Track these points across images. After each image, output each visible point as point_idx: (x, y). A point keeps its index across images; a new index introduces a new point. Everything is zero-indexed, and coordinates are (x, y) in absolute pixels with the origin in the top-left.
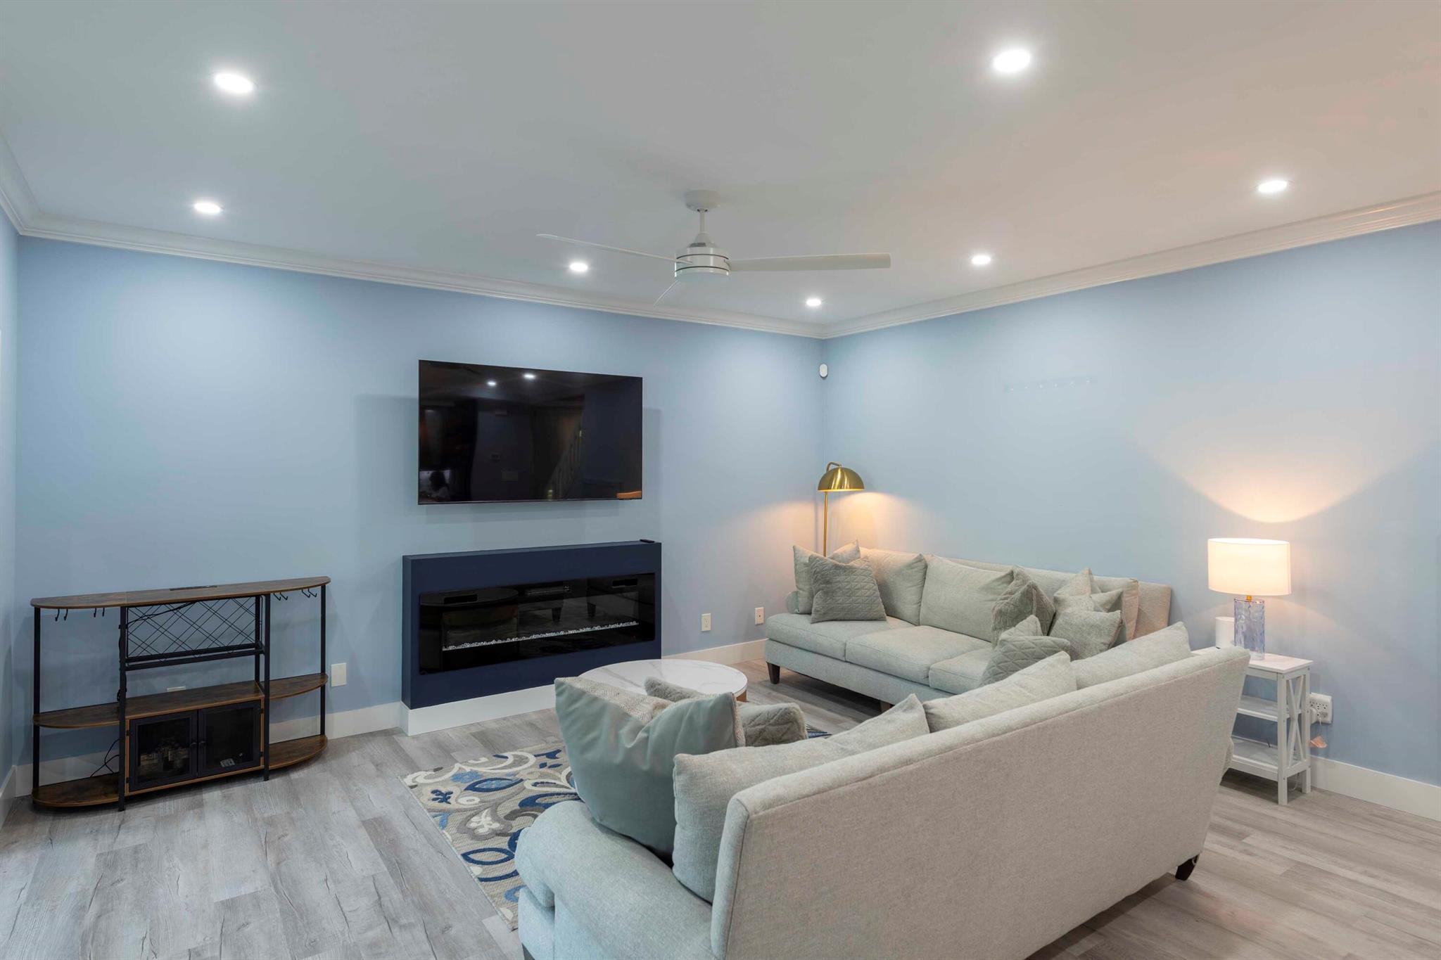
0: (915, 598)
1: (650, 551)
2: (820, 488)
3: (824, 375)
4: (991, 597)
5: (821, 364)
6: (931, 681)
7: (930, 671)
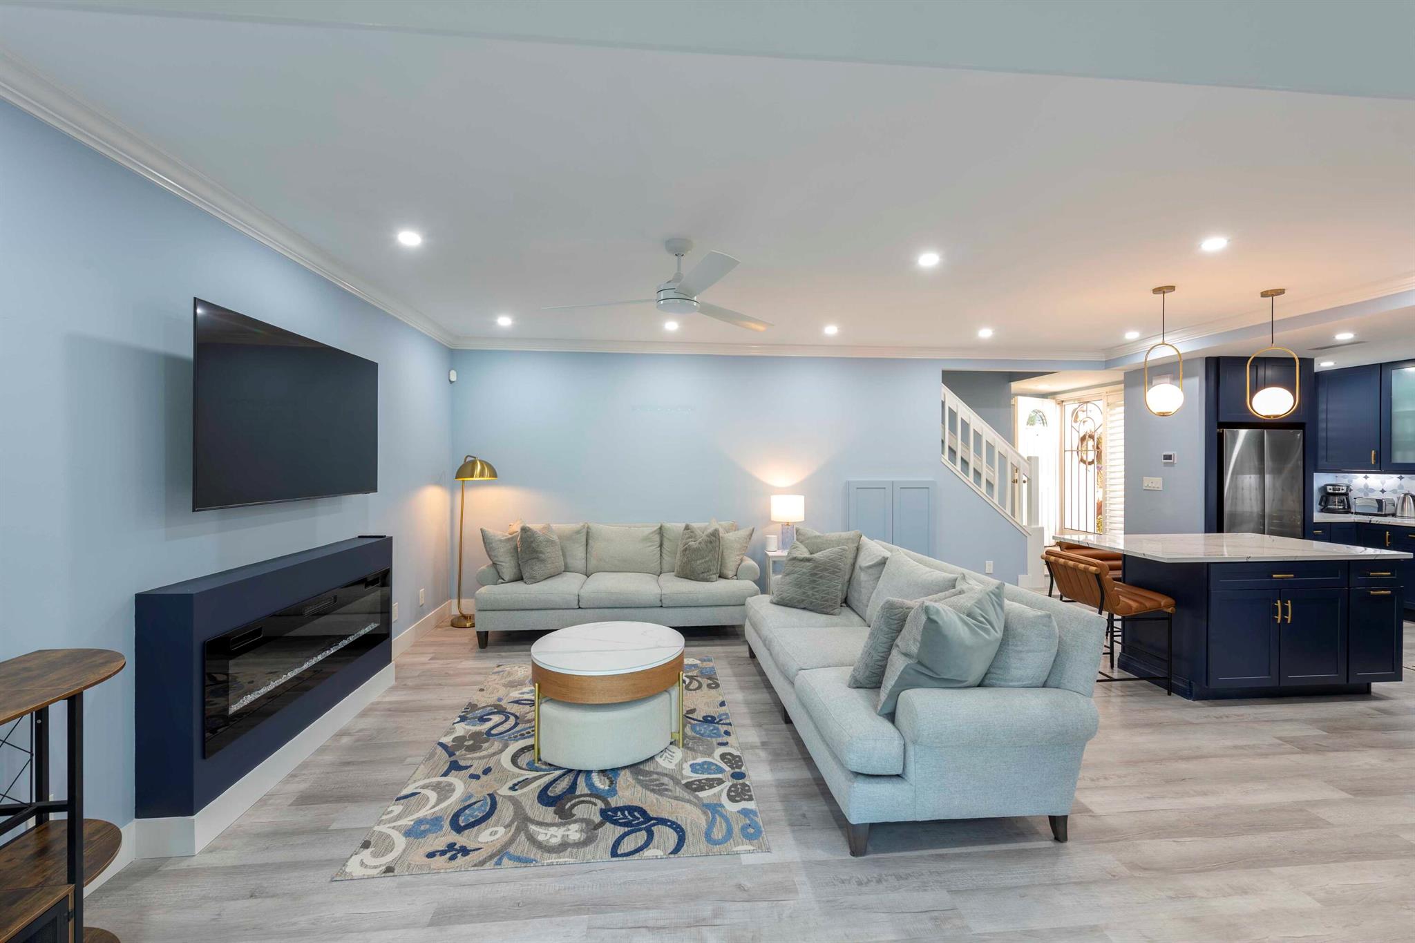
0: (583, 555)
1: (383, 546)
2: (457, 477)
3: (452, 380)
4: (650, 544)
5: (450, 371)
6: (665, 603)
7: (663, 597)
